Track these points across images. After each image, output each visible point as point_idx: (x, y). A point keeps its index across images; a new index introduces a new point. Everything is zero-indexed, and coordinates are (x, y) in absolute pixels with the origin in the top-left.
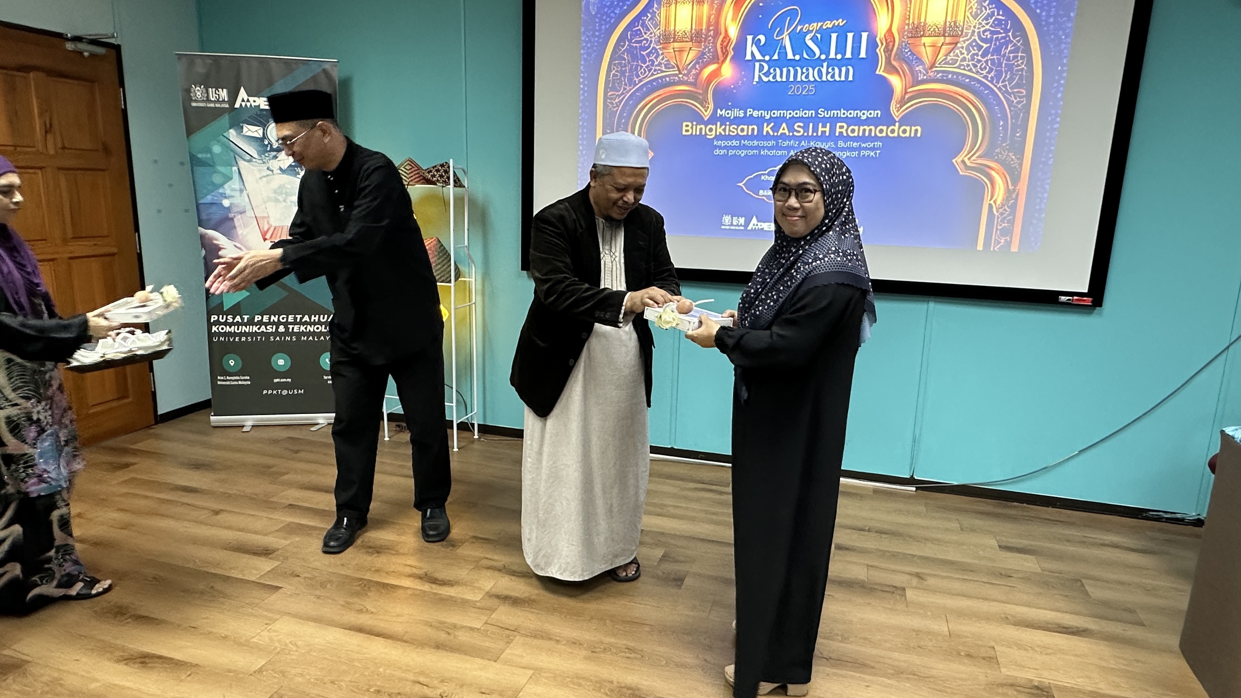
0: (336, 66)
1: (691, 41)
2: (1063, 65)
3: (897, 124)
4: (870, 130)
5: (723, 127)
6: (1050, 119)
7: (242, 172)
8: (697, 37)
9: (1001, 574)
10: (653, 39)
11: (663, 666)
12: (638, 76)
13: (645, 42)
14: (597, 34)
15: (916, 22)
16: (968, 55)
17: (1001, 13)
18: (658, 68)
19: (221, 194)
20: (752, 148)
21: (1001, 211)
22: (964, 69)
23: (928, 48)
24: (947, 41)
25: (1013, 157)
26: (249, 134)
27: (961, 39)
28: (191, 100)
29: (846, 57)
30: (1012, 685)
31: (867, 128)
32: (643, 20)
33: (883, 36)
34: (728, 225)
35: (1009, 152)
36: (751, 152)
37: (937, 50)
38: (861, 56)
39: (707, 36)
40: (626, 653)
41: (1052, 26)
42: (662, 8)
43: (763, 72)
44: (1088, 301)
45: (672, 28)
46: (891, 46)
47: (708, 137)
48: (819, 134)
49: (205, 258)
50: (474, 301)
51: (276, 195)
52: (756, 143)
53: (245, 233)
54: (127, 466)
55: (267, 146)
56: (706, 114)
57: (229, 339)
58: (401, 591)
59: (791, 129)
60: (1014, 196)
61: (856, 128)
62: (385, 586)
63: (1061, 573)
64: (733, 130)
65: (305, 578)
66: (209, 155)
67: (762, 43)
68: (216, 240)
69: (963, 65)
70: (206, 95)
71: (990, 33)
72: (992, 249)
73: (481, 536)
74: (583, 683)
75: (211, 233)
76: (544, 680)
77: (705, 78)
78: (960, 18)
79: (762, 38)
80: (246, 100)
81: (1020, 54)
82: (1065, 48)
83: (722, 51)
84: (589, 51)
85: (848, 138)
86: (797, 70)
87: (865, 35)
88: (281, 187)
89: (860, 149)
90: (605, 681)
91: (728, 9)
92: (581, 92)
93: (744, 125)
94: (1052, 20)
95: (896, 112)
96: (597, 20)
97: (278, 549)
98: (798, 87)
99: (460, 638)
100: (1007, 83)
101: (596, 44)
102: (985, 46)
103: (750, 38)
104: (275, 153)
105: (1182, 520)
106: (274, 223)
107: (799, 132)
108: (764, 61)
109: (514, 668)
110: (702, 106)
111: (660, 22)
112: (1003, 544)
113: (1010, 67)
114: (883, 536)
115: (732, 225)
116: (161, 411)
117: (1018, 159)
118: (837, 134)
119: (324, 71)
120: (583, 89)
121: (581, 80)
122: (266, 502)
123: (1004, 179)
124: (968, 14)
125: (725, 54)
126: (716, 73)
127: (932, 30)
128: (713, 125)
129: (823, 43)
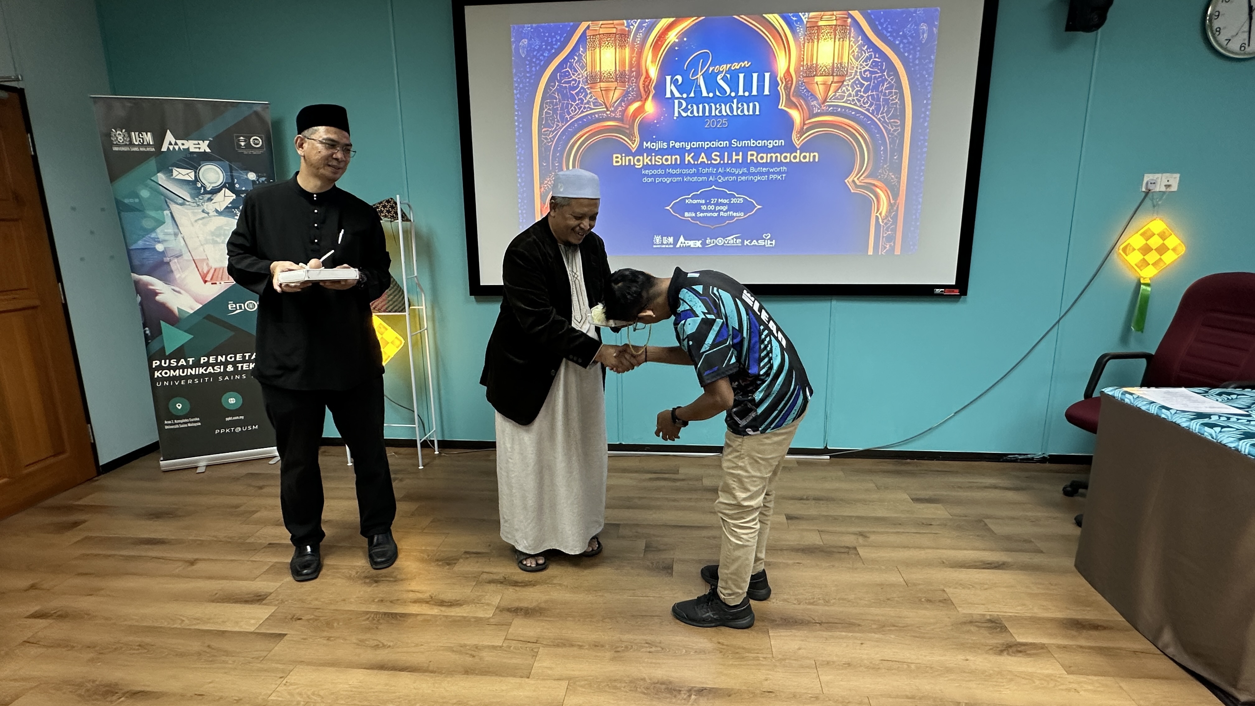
0: (268, 108)
1: (616, 81)
2: (928, 99)
3: (798, 151)
4: (777, 157)
5: (650, 157)
6: (920, 143)
7: (175, 217)
8: (621, 77)
9: (923, 524)
10: (581, 80)
11: (684, 655)
12: (569, 114)
13: (574, 82)
14: (528, 75)
15: (809, 64)
16: (853, 91)
17: (877, 56)
18: (587, 106)
19: (154, 239)
20: (676, 175)
21: (885, 221)
22: (850, 104)
23: (819, 86)
24: (835, 80)
25: (893, 176)
26: (180, 177)
27: (847, 78)
28: (112, 144)
29: (752, 94)
30: (971, 622)
31: (774, 156)
32: (570, 62)
33: (782, 76)
34: (659, 244)
35: (889, 172)
36: (676, 179)
37: (828, 87)
38: (765, 93)
39: (630, 77)
40: (647, 647)
41: (917, 67)
42: (588, 52)
43: (683, 108)
44: (956, 292)
45: (598, 69)
46: (789, 85)
47: (636, 166)
48: (734, 161)
49: (141, 304)
50: (426, 327)
51: (214, 237)
52: (678, 171)
53: (183, 276)
54: (76, 524)
55: (200, 188)
56: (633, 146)
57: (174, 383)
58: (410, 620)
59: (709, 158)
60: (895, 208)
61: (765, 155)
62: (394, 616)
63: (966, 516)
64: (659, 160)
65: (308, 620)
66: (137, 200)
67: (680, 81)
68: (152, 285)
69: (849, 100)
70: (128, 139)
71: (870, 73)
72: (880, 254)
73: (474, 550)
74: (618, 685)
75: (146, 278)
76: (580, 689)
77: (631, 112)
78: (845, 60)
79: (679, 78)
80: (173, 143)
81: (894, 91)
82: (929, 85)
83: (644, 90)
84: (521, 91)
85: (758, 165)
86: (711, 106)
87: (767, 75)
88: (219, 228)
89: (768, 173)
90: (637, 679)
91: (648, 54)
92: (517, 129)
93: (668, 155)
94: (917, 62)
95: (796, 141)
96: (527, 62)
97: (271, 593)
98: (713, 121)
99: (487, 659)
100: (885, 114)
101: (527, 84)
102: (866, 83)
103: (668, 78)
104: (209, 196)
105: (1033, 459)
106: (214, 265)
107: (716, 160)
108: (682, 98)
109: (548, 682)
110: (630, 140)
111: (586, 64)
112: (914, 497)
113: (886, 101)
114: (821, 502)
115: (662, 244)
116: (103, 461)
117: (897, 178)
118: (749, 161)
119: (256, 113)
120: (518, 126)
121: (516, 118)
122: (242, 544)
123: (886, 194)
124: (851, 56)
125: (648, 93)
126: (641, 109)
127: (822, 70)
128: (640, 156)
129: (733, 83)
